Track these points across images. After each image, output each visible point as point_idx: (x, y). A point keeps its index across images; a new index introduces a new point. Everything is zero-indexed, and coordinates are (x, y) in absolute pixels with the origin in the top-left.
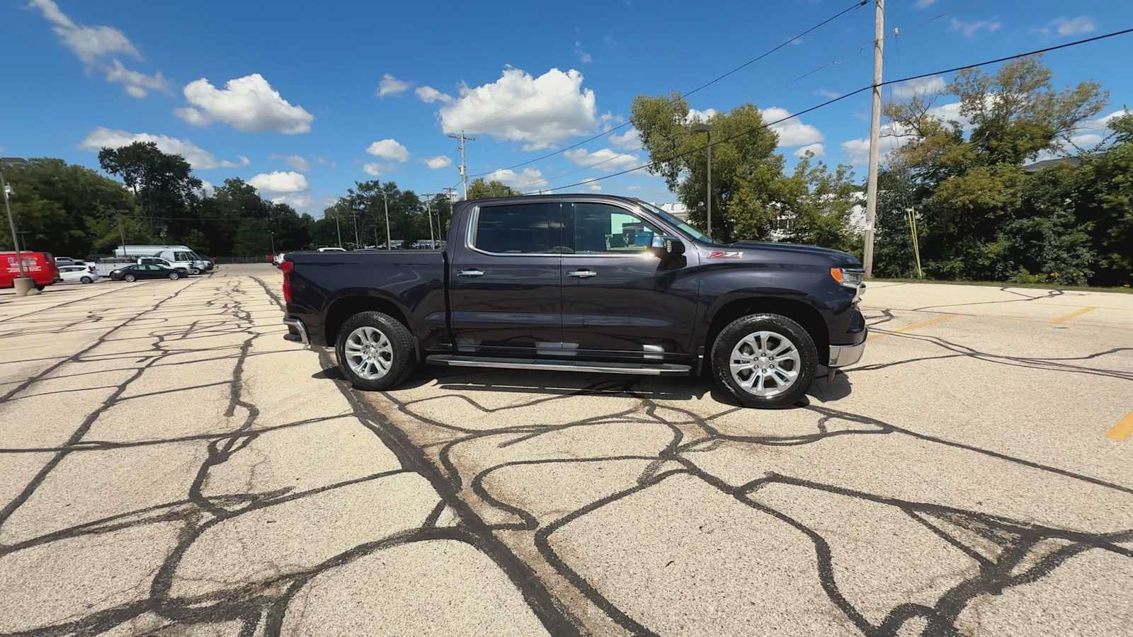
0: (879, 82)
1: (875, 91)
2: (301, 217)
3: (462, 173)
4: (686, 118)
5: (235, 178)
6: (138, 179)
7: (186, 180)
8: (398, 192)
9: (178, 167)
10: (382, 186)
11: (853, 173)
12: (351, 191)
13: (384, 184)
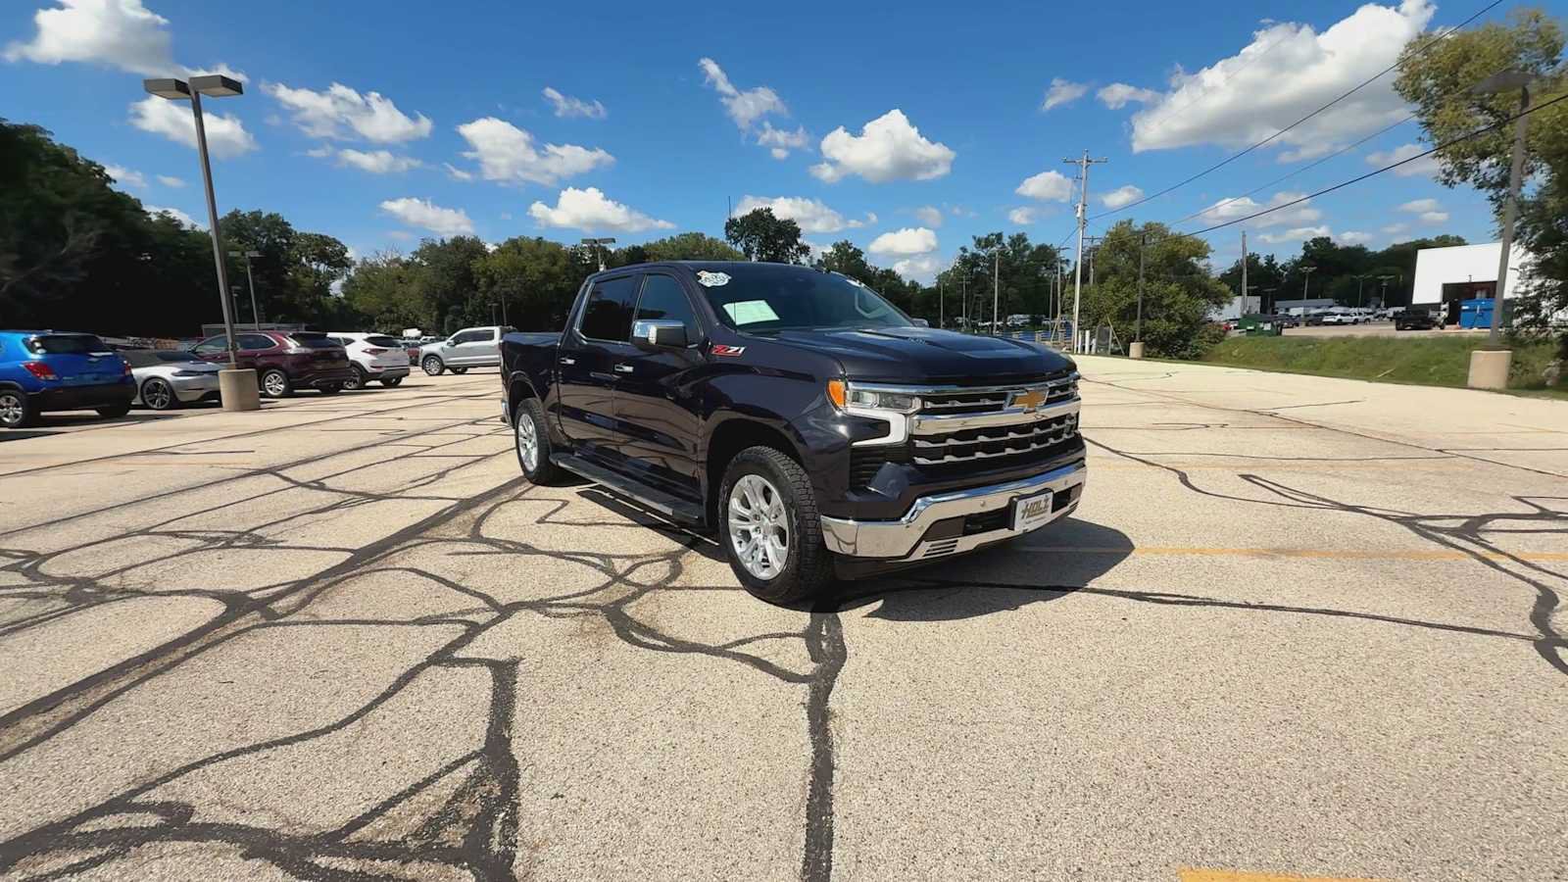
2: (907, 284)
3: (1079, 215)
5: (843, 241)
6: (755, 249)
7: (795, 247)
8: (1027, 247)
9: (788, 232)
10: (1006, 240)
12: (964, 250)
13: (1010, 237)
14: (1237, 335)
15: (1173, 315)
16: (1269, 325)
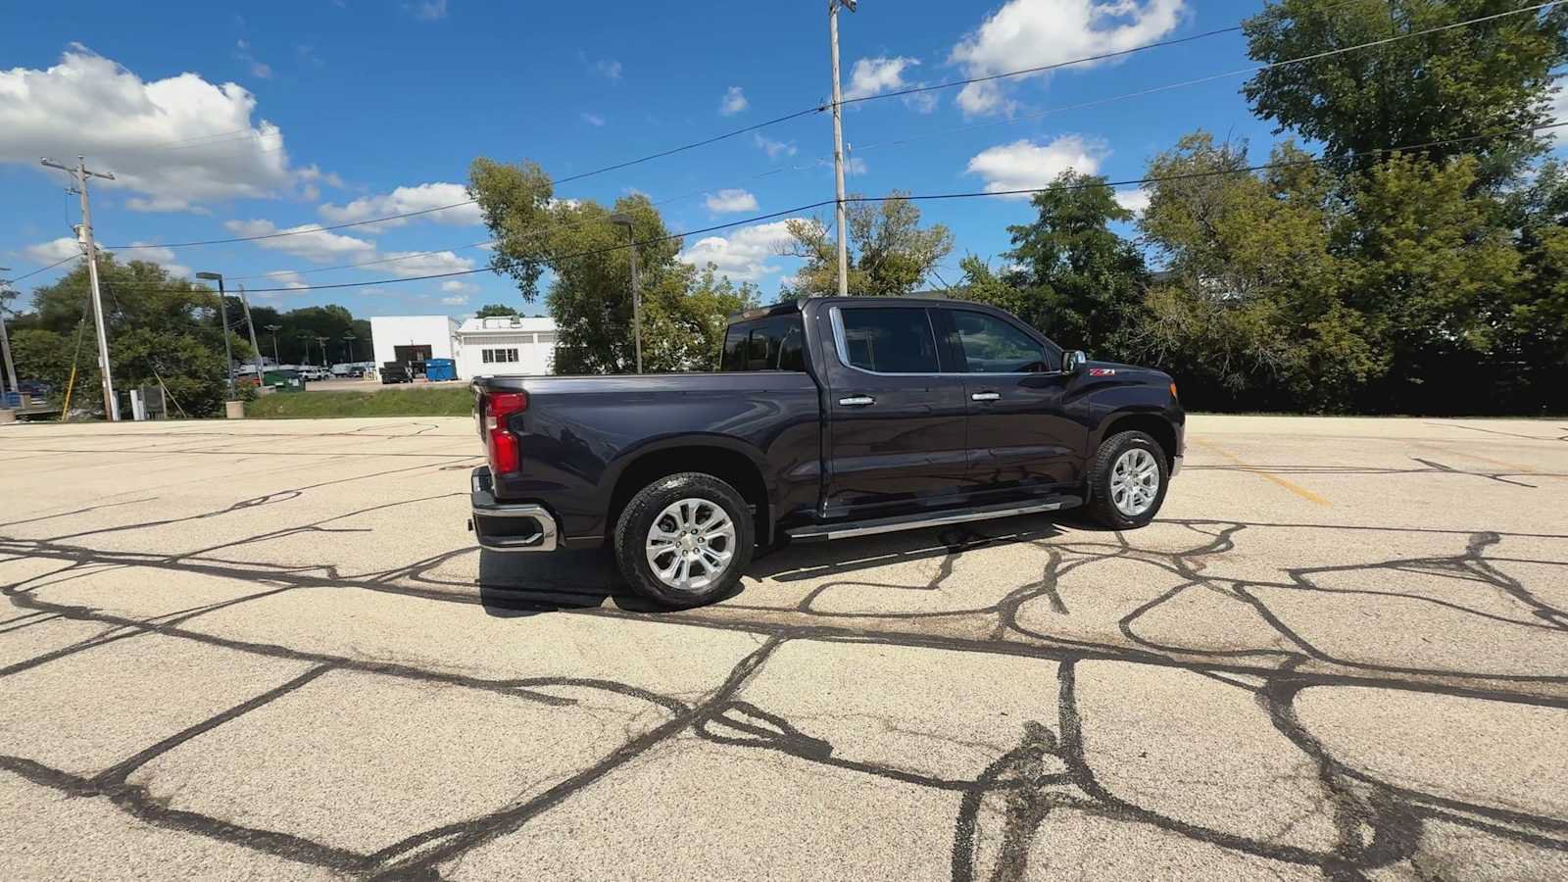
0: (843, 199)
1: (839, 207)
4: (549, 200)
11: (759, 293)
14: (268, 392)
15: (196, 371)
16: (297, 380)
